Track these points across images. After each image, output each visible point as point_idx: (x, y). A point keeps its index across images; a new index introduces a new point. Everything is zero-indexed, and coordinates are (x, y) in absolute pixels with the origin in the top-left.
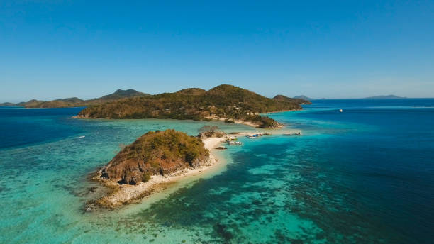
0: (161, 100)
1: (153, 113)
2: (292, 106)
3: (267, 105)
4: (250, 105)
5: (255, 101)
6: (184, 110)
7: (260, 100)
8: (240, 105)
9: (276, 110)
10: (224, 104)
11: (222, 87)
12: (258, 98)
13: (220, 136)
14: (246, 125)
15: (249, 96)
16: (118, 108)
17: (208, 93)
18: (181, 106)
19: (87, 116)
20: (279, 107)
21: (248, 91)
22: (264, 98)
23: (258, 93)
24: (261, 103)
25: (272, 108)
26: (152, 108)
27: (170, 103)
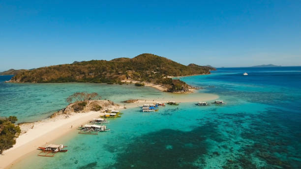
0: (87, 66)
1: (77, 77)
2: (202, 71)
3: (181, 70)
4: (166, 69)
5: (170, 66)
6: (105, 74)
7: (175, 66)
8: (158, 70)
9: (189, 74)
10: (143, 69)
11: (144, 55)
12: (174, 64)
13: (97, 108)
14: (155, 88)
15: (165, 62)
16: (46, 72)
17: (131, 60)
18: (104, 71)
19: (18, 80)
20: (192, 72)
21: (165, 59)
22: (179, 65)
23: (174, 61)
24: (176, 69)
25: (186, 72)
26: (77, 73)
27: (94, 69)
